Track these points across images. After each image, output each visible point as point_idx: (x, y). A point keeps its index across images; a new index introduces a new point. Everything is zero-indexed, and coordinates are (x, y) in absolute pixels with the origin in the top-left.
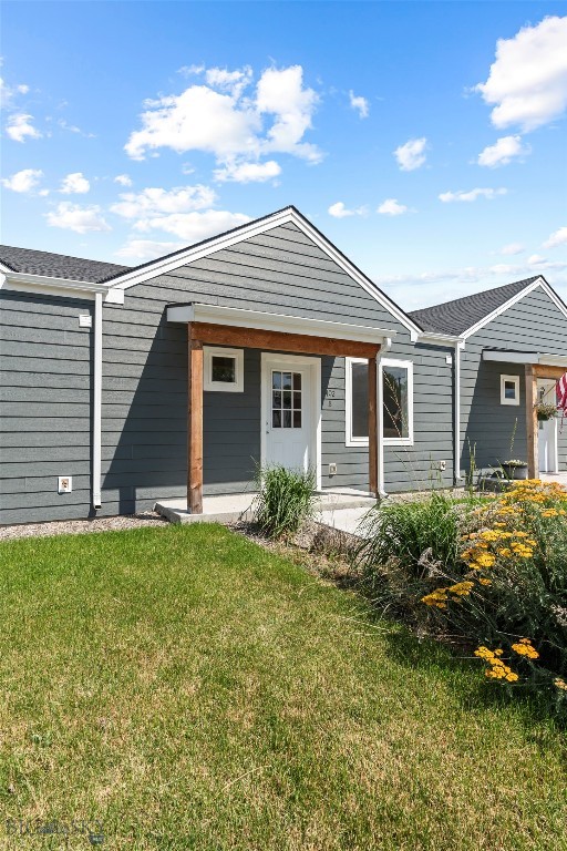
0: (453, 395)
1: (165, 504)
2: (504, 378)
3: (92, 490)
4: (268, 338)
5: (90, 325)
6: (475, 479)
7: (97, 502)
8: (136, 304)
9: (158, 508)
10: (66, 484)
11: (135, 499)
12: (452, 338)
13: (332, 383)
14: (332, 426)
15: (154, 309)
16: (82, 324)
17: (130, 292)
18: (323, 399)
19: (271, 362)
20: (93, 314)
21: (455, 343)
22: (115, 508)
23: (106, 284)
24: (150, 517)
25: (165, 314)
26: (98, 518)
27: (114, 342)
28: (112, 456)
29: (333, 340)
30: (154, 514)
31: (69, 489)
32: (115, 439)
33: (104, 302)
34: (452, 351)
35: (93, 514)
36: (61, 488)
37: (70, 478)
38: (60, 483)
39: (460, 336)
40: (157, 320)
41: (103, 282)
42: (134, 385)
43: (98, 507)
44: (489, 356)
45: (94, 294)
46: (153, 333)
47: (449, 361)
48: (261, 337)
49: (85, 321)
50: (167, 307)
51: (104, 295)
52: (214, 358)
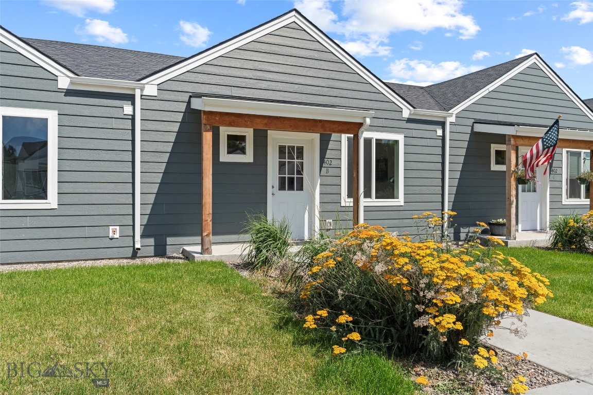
0: (443, 163)
1: (188, 248)
2: (494, 147)
3: (134, 237)
4: (265, 121)
5: (131, 113)
6: (463, 236)
7: (138, 246)
8: (167, 95)
9: (184, 252)
10: (115, 232)
11: (166, 245)
12: (442, 113)
13: (329, 154)
14: (329, 189)
15: (180, 99)
16: (125, 113)
17: (162, 87)
18: (321, 167)
19: (277, 138)
20: (133, 104)
21: (445, 118)
22: (151, 250)
23: (142, 82)
24: (176, 258)
25: (189, 103)
26: (139, 258)
27: (151, 126)
28: (148, 212)
29: (320, 121)
30: (181, 256)
31: (117, 236)
32: (151, 199)
33: (141, 96)
34: (443, 124)
35: (135, 255)
36: (111, 235)
37: (118, 227)
38: (111, 231)
39: (450, 112)
40: (183, 107)
41: (139, 80)
42: (166, 157)
43: (139, 249)
44: (479, 128)
45: (134, 89)
46: (179, 117)
47: (440, 132)
48: (258, 121)
49: (128, 109)
50: (190, 97)
51: (142, 90)
52: (228, 136)
